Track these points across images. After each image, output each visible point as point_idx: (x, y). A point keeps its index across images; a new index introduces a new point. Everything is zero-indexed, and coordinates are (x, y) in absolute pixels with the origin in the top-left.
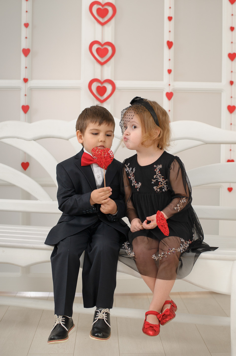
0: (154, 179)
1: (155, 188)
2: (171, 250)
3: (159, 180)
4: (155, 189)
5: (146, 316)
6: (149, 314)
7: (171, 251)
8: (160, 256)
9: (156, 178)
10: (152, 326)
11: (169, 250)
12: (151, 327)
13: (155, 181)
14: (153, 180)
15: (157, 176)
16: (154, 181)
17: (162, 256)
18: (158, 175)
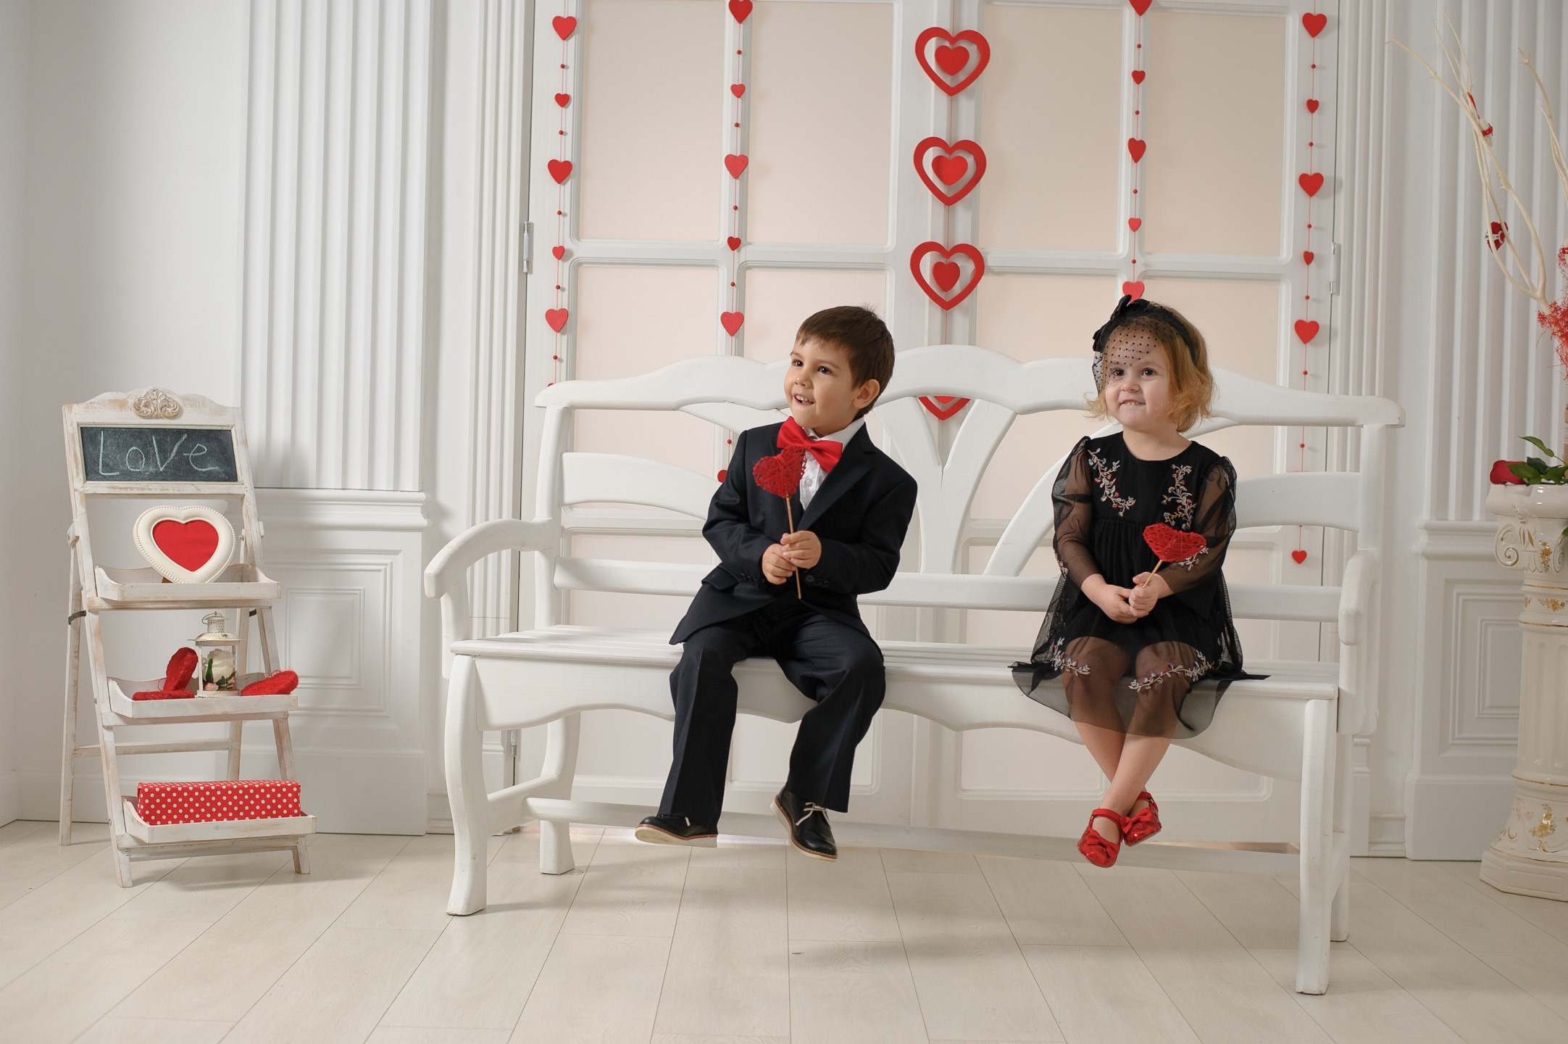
0: (1169, 495)
1: (1166, 514)
2: (1175, 668)
3: (1178, 501)
4: (1166, 518)
5: (1093, 819)
6: (1101, 815)
7: (1173, 671)
8: (1148, 682)
9: (1172, 495)
10: (1105, 843)
11: (1170, 667)
12: (1101, 844)
13: (1170, 499)
14: (1165, 497)
15: (1175, 491)
16: (1167, 499)
17: (1152, 681)
18: (1178, 487)
